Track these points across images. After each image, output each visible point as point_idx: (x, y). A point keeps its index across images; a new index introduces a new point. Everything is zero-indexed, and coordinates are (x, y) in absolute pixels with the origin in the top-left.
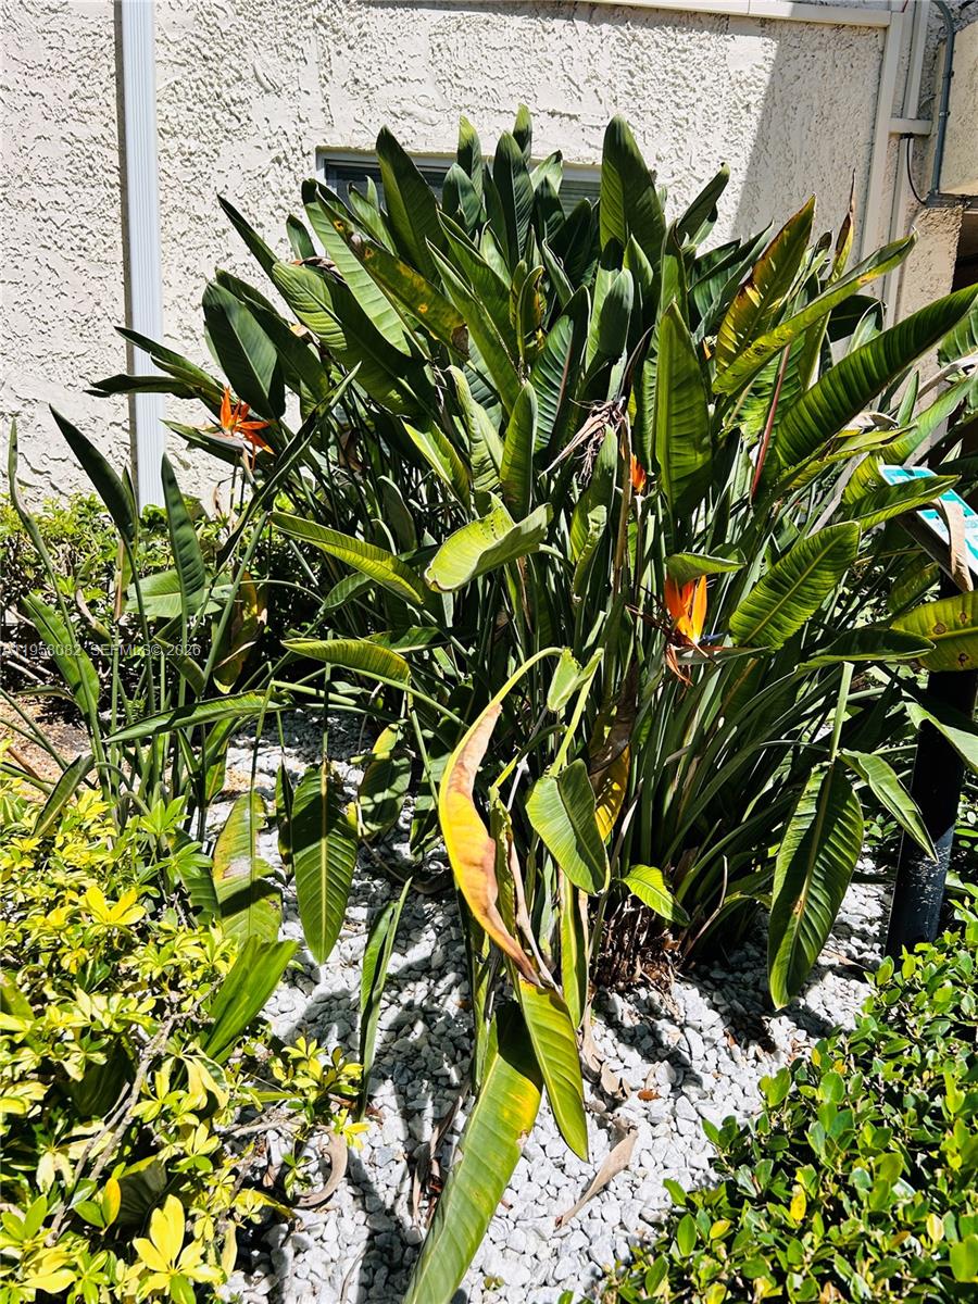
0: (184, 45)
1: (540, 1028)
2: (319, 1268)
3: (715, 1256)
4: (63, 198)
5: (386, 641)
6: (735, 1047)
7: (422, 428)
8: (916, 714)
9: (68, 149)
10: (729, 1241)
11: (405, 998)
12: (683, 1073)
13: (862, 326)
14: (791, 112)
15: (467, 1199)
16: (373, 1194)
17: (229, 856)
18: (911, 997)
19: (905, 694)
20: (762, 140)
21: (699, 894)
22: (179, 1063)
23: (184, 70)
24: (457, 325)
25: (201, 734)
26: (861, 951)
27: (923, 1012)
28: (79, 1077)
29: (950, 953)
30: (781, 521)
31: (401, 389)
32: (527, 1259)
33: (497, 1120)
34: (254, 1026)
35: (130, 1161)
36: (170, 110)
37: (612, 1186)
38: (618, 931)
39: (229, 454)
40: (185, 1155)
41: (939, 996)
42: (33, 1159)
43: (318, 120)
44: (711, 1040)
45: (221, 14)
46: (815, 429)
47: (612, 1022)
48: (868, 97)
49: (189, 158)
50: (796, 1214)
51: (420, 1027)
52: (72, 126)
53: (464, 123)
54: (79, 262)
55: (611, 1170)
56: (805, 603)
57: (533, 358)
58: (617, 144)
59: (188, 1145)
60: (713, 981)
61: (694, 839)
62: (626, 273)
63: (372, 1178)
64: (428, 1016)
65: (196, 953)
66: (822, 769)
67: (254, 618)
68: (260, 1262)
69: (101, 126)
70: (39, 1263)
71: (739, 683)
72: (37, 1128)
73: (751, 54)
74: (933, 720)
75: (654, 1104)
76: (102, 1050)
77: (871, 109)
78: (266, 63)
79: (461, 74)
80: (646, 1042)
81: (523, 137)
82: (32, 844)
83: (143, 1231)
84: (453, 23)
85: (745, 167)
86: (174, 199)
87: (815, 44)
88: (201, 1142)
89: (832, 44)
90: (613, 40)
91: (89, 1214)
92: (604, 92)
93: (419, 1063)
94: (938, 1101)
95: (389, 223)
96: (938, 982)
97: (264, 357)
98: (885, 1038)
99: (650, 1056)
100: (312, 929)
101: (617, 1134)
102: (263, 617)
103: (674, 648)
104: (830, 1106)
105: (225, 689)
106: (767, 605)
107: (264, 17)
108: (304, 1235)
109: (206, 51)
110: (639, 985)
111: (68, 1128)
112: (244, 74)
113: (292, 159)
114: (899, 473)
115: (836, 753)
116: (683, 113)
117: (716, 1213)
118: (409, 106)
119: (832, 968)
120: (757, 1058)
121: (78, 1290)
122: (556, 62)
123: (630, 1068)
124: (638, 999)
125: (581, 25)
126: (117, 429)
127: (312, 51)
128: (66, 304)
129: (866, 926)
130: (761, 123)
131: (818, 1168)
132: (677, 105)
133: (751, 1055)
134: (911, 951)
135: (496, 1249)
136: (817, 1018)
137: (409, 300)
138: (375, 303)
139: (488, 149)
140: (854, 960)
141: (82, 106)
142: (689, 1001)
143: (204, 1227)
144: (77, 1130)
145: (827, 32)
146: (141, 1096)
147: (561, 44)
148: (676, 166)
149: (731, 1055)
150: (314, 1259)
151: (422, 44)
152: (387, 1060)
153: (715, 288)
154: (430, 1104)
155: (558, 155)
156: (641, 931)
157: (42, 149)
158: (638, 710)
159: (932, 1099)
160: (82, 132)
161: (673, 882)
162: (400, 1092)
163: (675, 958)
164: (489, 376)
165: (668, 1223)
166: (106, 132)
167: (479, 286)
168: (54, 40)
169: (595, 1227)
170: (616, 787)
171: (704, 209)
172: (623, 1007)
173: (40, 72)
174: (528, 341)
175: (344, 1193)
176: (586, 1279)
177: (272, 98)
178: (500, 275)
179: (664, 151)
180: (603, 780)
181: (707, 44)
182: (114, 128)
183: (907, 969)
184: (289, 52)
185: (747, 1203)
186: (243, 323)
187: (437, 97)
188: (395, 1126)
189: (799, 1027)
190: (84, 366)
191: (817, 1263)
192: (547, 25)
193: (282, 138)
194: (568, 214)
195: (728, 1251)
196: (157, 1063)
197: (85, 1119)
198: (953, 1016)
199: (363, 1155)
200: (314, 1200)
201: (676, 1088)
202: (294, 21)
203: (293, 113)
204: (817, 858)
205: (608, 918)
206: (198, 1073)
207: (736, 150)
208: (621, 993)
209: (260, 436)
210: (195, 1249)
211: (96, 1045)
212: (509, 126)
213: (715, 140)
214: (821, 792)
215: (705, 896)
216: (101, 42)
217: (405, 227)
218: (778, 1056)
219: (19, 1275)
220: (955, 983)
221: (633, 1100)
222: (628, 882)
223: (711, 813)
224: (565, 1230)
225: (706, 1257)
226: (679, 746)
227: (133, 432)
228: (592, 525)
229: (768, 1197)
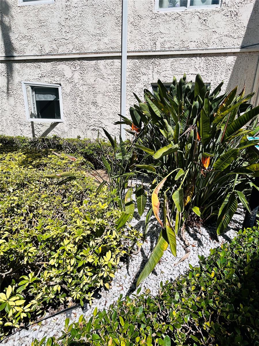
0: (131, 69)
1: (169, 234)
2: (135, 264)
3: (195, 280)
4: (112, 94)
5: (153, 165)
6: (211, 240)
7: (162, 129)
8: (251, 184)
9: (113, 87)
10: (198, 278)
11: (154, 223)
12: (200, 244)
13: (248, 109)
14: (238, 70)
15: (153, 259)
16: (144, 254)
17: (127, 198)
18: (244, 238)
19: (249, 180)
20: (232, 75)
21: (207, 212)
22: (111, 231)
23: (131, 73)
24: (168, 112)
25: (125, 178)
26: (239, 226)
27: (246, 241)
28: (95, 231)
29: (254, 231)
30: (228, 146)
31: (159, 123)
32: (169, 270)
33: (160, 247)
34: (124, 226)
35: (104, 244)
36: (128, 79)
37: (185, 260)
38: (191, 217)
39: (133, 134)
40: (112, 244)
41: (250, 239)
42: (90, 242)
43: (151, 79)
44: (207, 238)
45: (137, 63)
46: (233, 130)
47: (189, 232)
48: (256, 65)
49: (131, 86)
50: (212, 275)
51: (155, 228)
52: (114, 83)
53: (174, 77)
54: (114, 104)
55: (185, 258)
56: (228, 163)
57: (181, 117)
58: (198, 78)
59: (112, 243)
60: (208, 228)
61: (207, 202)
62: (197, 102)
63: (145, 251)
64: (157, 226)
65: (116, 214)
66: (230, 193)
67: (136, 160)
68: (126, 261)
69: (118, 83)
70: (89, 257)
71: (217, 176)
72: (90, 237)
73: (231, 60)
74: (255, 186)
75: (194, 248)
76: (99, 227)
77: (256, 67)
78: (143, 70)
79: (176, 69)
80: (194, 236)
81: (184, 79)
82: (95, 194)
83: (105, 255)
84: (175, 60)
85: (228, 81)
86: (128, 93)
87: (245, 56)
88: (115, 243)
89: (248, 55)
90: (204, 60)
91: (97, 251)
92: (202, 70)
93: (155, 234)
94: (245, 260)
95: (159, 95)
96: (250, 236)
97: (139, 118)
98: (237, 245)
99: (195, 239)
100: (139, 210)
101: (187, 252)
102: (137, 160)
103: (203, 169)
104: (222, 257)
105: (131, 171)
106: (220, 163)
107: (144, 63)
108: (133, 258)
109: (134, 69)
110: (194, 227)
111: (95, 238)
112: (140, 72)
113: (147, 85)
114: (252, 138)
115: (233, 191)
116: (217, 72)
117: (197, 272)
118: (166, 75)
119: (232, 228)
120: (215, 242)
121: (94, 262)
122: (193, 65)
123: (191, 241)
124: (194, 229)
125: (198, 58)
126: (118, 130)
127: (151, 67)
128: (112, 110)
129: (240, 221)
130: (232, 72)
131: (218, 268)
132: (216, 70)
133: (214, 242)
134: (246, 229)
135: (164, 267)
136: (228, 237)
137: (160, 108)
138: (155, 109)
139: (178, 81)
140: (237, 227)
141: (115, 80)
142: (203, 230)
143: (114, 256)
144: (96, 238)
145: (247, 53)
146: (105, 235)
147: (194, 62)
148: (215, 81)
149: (210, 241)
150: (134, 262)
151: (169, 64)
152: (149, 233)
153: (216, 104)
154: (155, 241)
155: (192, 81)
156: (196, 217)
157: (110, 87)
158: (196, 180)
159: (244, 259)
160: (115, 84)
161: (201, 211)
162: (151, 238)
163: (201, 223)
164: (174, 121)
165: (188, 272)
166: (119, 83)
167: (173, 105)
168: (112, 70)
169: (181, 267)
170: (191, 193)
171: (218, 89)
172: (191, 230)
173: (110, 75)
174: (180, 114)
175: (140, 253)
176: (178, 275)
177: (144, 75)
178: (177, 103)
179: (212, 79)
180: (189, 191)
181: (222, 59)
182: (120, 83)
183: (244, 232)
184: (147, 68)
185: (203, 271)
186: (135, 113)
187: (171, 73)
188: (149, 244)
189: (224, 238)
190: (114, 120)
191: (214, 286)
192: (192, 59)
193: (145, 82)
194: (192, 91)
195: (198, 280)
196: (108, 230)
197: (97, 237)
198: (252, 243)
199: (144, 247)
200: (135, 253)
201: (199, 246)
202: (148, 63)
203: (147, 78)
204: (228, 210)
205: (190, 215)
206: (114, 233)
207: (227, 78)
208: (191, 228)
209: (138, 131)
210: (113, 259)
211: (98, 227)
212: (182, 77)
213: (223, 76)
214: (230, 197)
215: (208, 213)
216: (119, 69)
217: (162, 95)
218: (219, 243)
219: (85, 259)
220: (254, 237)
221: (191, 246)
222: (193, 209)
223: (210, 198)
224: (175, 266)
225: (194, 280)
226: (205, 186)
227: (121, 130)
228: (188, 147)
229: (208, 271)
